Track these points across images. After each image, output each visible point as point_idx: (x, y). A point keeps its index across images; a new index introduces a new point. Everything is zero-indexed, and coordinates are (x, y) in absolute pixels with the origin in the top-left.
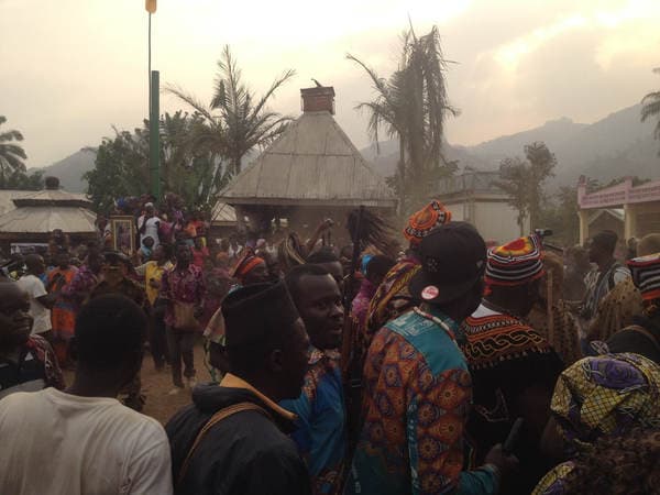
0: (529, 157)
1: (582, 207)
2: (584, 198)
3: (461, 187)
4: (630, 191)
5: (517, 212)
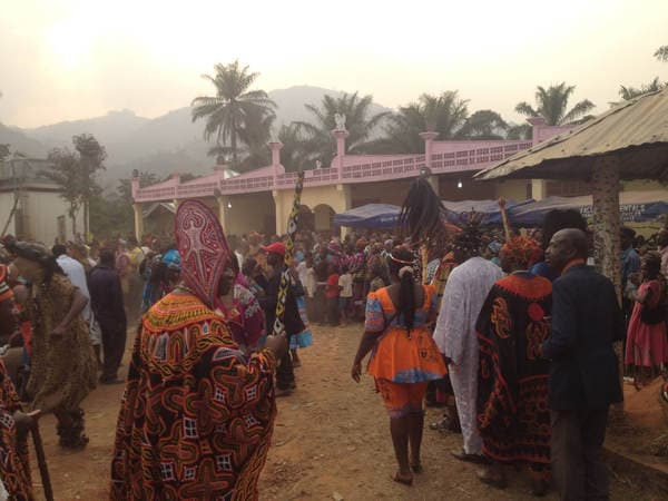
0: (78, 148)
1: (136, 200)
2: (138, 192)
3: (11, 174)
4: (180, 188)
5: (68, 204)
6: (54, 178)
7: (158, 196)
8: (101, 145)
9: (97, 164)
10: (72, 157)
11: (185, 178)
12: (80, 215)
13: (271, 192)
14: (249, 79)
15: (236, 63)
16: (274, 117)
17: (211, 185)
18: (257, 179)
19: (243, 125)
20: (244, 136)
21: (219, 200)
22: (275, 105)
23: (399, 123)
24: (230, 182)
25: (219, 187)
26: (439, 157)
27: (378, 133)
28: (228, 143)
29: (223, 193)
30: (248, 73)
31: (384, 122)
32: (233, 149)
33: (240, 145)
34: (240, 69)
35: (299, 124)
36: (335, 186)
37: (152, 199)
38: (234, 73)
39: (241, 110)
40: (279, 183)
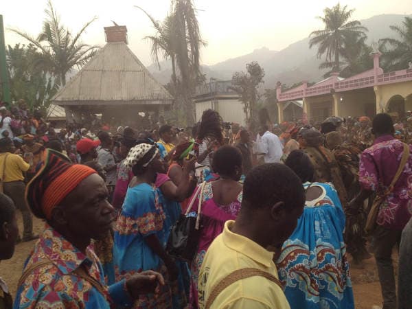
0: (249, 71)
1: (279, 100)
2: (280, 95)
3: (209, 91)
4: (307, 90)
5: (244, 105)
6: (237, 91)
7: (293, 96)
8: (262, 67)
9: (260, 80)
10: (245, 77)
11: (309, 85)
13: (372, 88)
14: (348, 14)
15: (339, 5)
16: (366, 37)
17: (328, 86)
18: (362, 80)
19: (343, 46)
20: (343, 52)
21: (334, 96)
22: (366, 29)
24: (342, 83)
25: (334, 87)
28: (333, 59)
29: (338, 90)
30: (347, 10)
32: (337, 63)
33: (341, 59)
34: (341, 9)
35: (385, 40)
37: (289, 99)
38: (337, 11)
39: (342, 36)
40: (379, 81)
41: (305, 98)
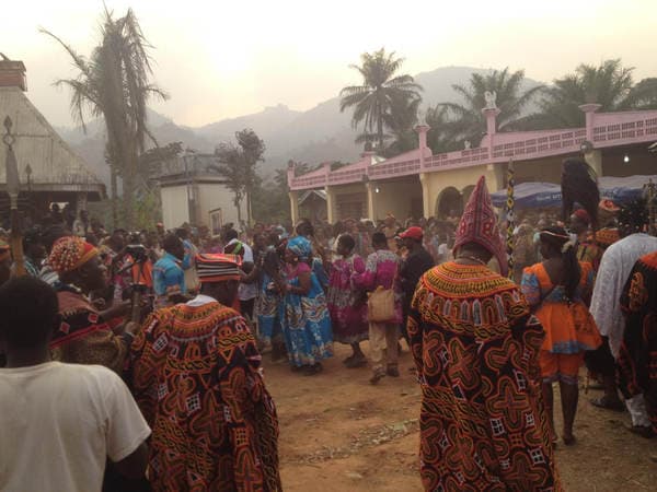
0: (240, 143)
1: (292, 189)
2: (294, 181)
3: (184, 169)
4: (330, 175)
5: (234, 195)
6: (221, 171)
7: (311, 184)
8: (260, 139)
9: (257, 157)
10: (235, 151)
11: (336, 166)
12: (244, 203)
13: (417, 176)
14: (395, 64)
15: (383, 50)
16: (420, 100)
17: (358, 171)
18: (404, 163)
19: (389, 112)
20: (390, 121)
21: (367, 185)
22: (421, 88)
23: (555, 96)
24: (378, 168)
25: (367, 172)
26: (603, 129)
27: (530, 109)
28: (375, 130)
29: (371, 178)
30: (394, 59)
31: (538, 97)
32: (380, 136)
33: (385, 131)
34: (386, 56)
35: (446, 105)
36: (485, 166)
37: (306, 187)
38: (380, 60)
39: (387, 96)
40: (426, 166)
41: (329, 186)
